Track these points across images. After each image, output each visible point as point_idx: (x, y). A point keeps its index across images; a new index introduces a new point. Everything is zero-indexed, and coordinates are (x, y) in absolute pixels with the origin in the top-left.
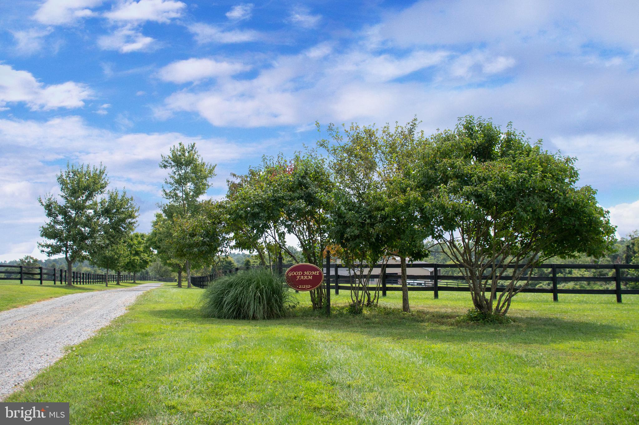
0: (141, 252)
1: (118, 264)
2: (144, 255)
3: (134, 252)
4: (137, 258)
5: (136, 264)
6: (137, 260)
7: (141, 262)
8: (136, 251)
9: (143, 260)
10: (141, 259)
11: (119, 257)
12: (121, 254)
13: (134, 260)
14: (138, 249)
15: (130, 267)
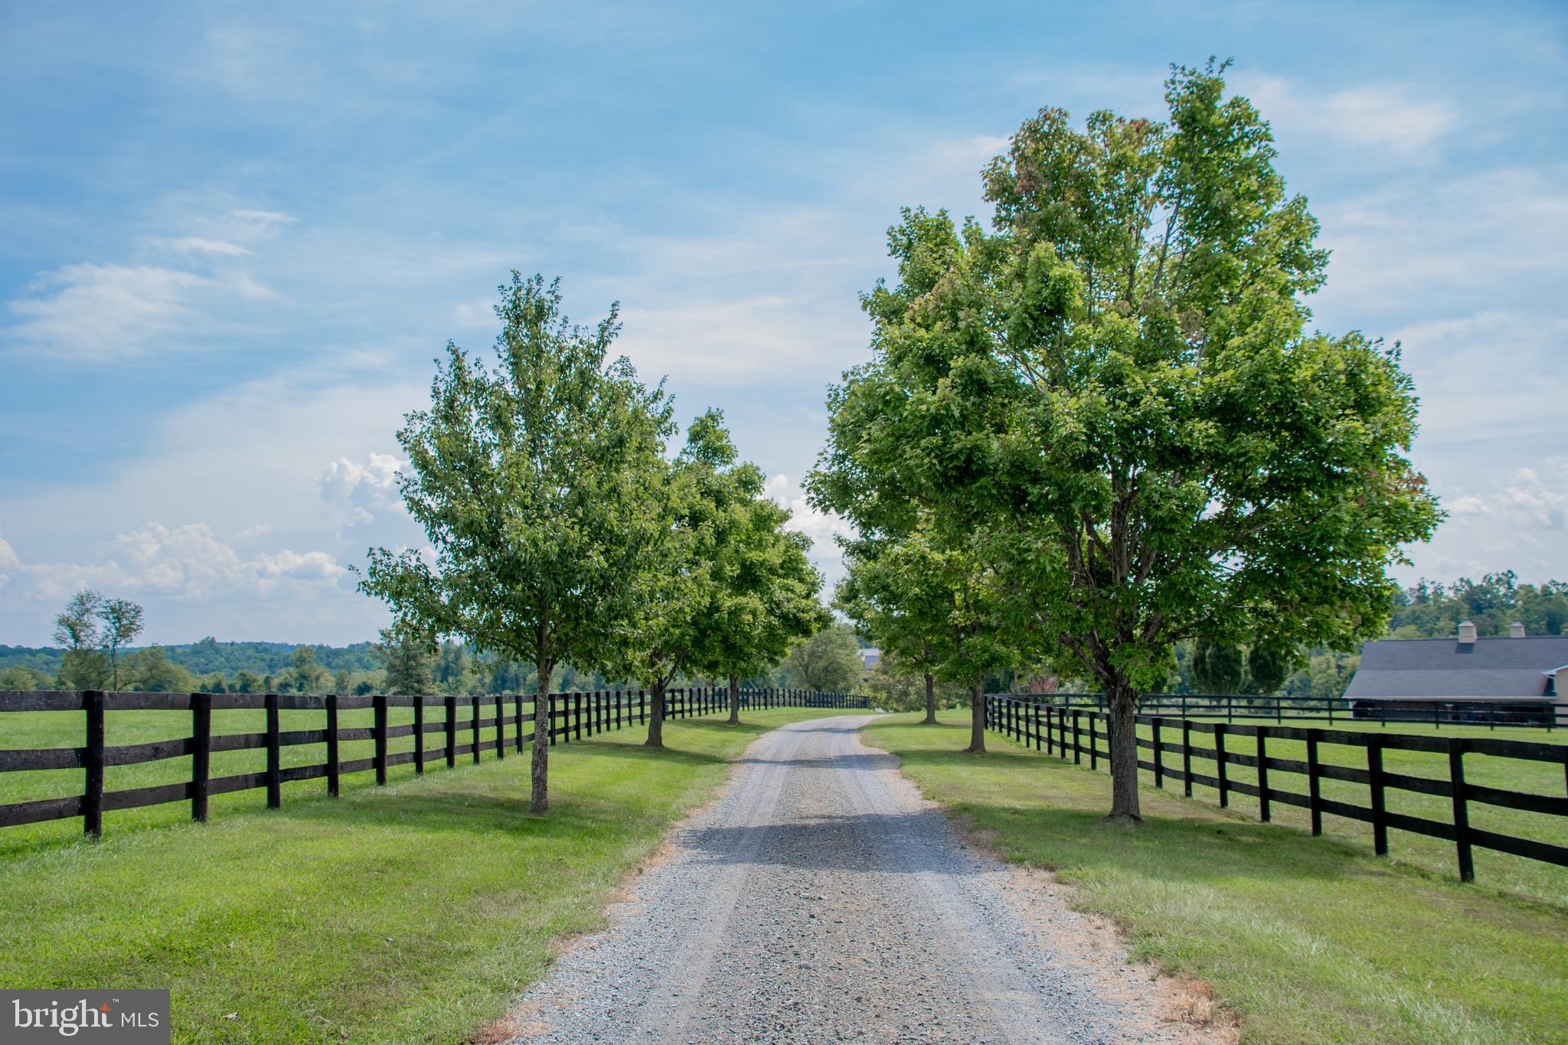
0: (772, 571)
1: (622, 628)
2: (788, 589)
3: (732, 570)
4: (753, 600)
5: (748, 638)
6: (754, 613)
7: (769, 627)
8: (743, 565)
9: (784, 617)
10: (770, 612)
11: (625, 567)
12: (641, 538)
13: (735, 613)
14: (754, 556)
15: (717, 655)
